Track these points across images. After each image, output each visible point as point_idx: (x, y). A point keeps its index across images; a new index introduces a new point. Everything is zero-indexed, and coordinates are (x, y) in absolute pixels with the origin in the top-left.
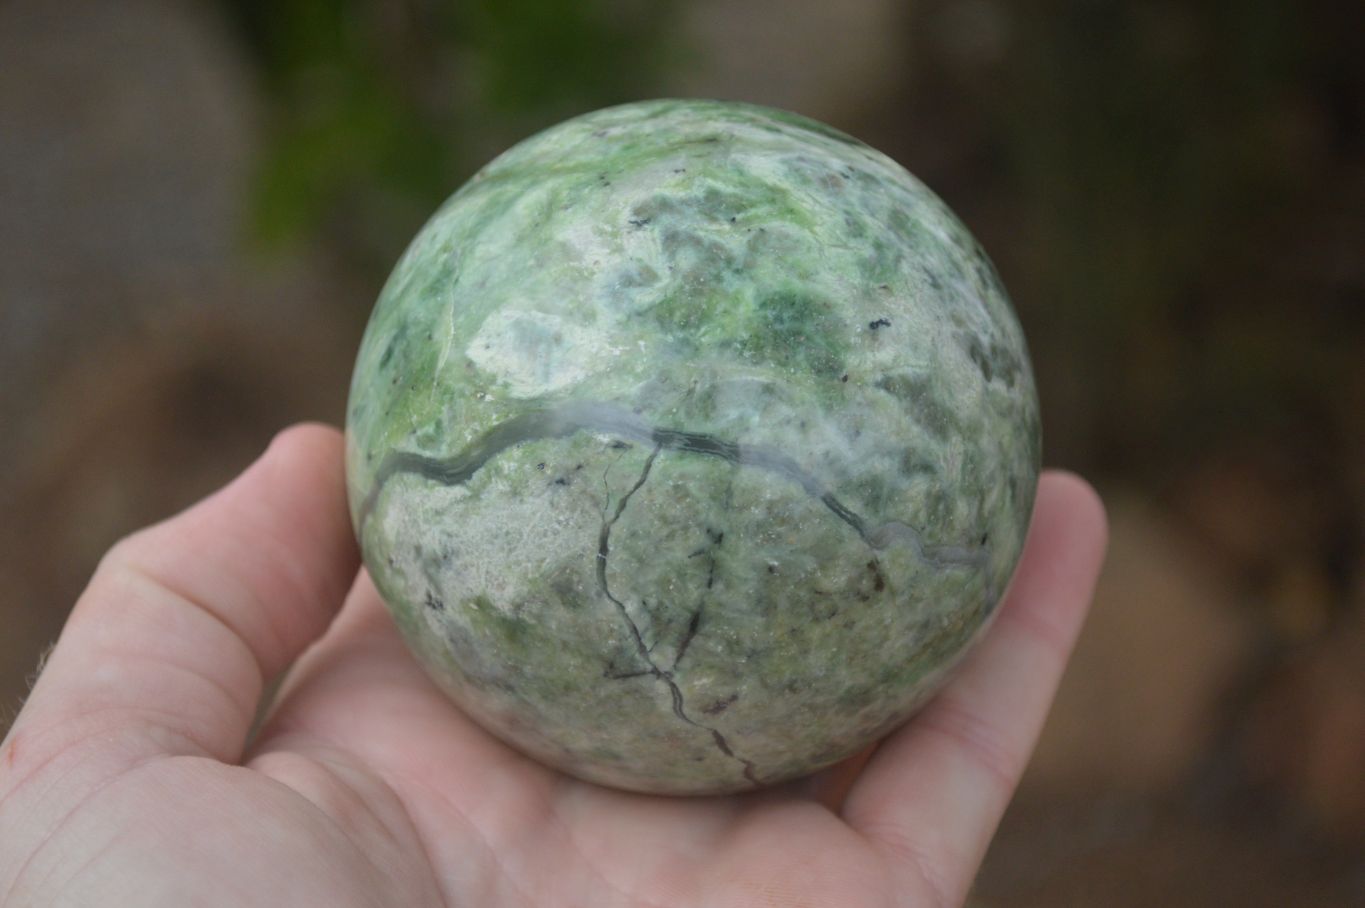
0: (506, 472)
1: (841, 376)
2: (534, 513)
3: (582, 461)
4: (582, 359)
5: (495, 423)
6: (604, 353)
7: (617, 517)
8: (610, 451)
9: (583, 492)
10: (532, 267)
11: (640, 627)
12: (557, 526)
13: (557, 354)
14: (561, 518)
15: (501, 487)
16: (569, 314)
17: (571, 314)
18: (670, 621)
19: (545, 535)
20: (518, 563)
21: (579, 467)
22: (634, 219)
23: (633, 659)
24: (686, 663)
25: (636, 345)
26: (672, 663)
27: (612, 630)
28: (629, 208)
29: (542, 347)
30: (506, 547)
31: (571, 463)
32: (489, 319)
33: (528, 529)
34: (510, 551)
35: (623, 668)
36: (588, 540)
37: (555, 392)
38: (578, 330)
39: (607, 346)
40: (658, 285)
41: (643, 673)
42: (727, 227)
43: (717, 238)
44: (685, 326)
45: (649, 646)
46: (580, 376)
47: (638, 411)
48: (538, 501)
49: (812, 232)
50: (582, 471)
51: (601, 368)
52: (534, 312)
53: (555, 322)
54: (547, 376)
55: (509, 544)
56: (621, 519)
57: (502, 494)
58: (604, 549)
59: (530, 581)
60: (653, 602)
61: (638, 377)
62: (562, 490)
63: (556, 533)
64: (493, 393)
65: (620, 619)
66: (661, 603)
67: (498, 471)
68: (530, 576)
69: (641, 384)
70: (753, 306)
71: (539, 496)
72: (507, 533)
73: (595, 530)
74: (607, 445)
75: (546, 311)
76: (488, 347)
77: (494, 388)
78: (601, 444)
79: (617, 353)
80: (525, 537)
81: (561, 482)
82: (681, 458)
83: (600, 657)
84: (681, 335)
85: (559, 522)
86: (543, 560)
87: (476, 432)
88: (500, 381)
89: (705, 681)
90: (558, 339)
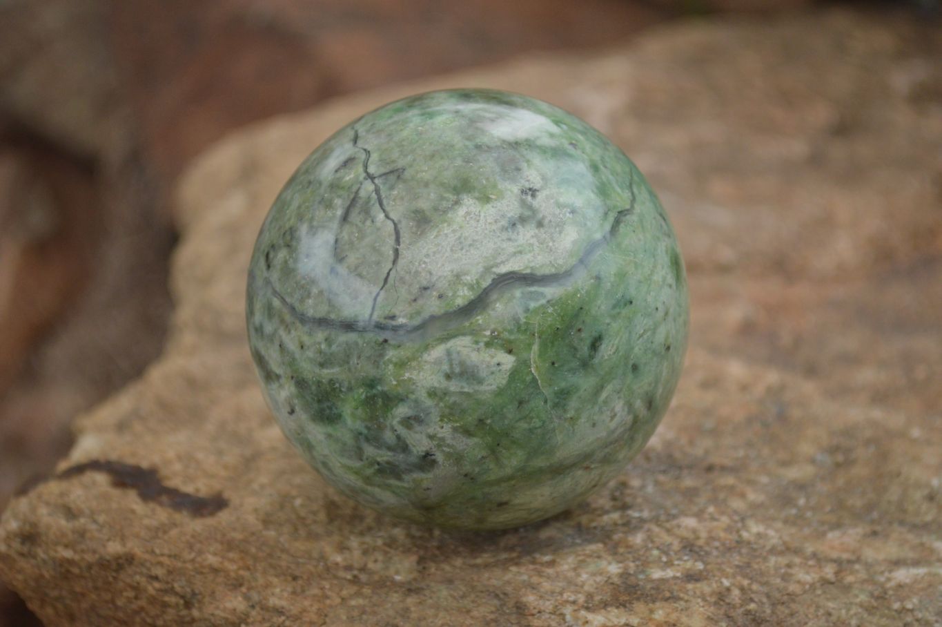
0: (465, 288)
1: (294, 379)
2: (443, 265)
3: (414, 304)
4: (427, 367)
5: (479, 318)
6: (415, 373)
7: (388, 274)
8: (397, 313)
9: (410, 285)
10: (487, 419)
11: (377, 205)
12: (426, 260)
13: (446, 367)
14: (423, 266)
15: (469, 278)
16: (446, 393)
17: (445, 394)
18: (359, 213)
19: (434, 253)
20: (454, 231)
21: (415, 300)
22: (433, 457)
23: (384, 184)
24: (354, 189)
25: (397, 381)
26: (363, 186)
27: (394, 200)
28: (440, 463)
29: (457, 370)
30: (462, 239)
31: (420, 302)
32: (504, 382)
33: (447, 254)
34: (460, 238)
35: (392, 178)
36: (406, 254)
37: (440, 344)
38: (436, 385)
39: (414, 378)
40: (398, 419)
41: (380, 176)
42: (379, 459)
43: (380, 452)
44: (375, 396)
45: (374, 194)
46: (426, 357)
47: (386, 341)
48: (440, 274)
49: (340, 462)
50: (413, 298)
51: (414, 364)
52: (471, 391)
53: (454, 386)
54: (449, 353)
55: (461, 243)
56: (386, 271)
57: (466, 274)
58: (396, 252)
59: (446, 221)
60: (368, 223)
61: (390, 361)
62: (425, 283)
63: (427, 256)
64: (485, 336)
65: (388, 209)
66: (364, 223)
67: (471, 287)
68: (445, 225)
69: (387, 357)
70: (344, 414)
71: (440, 277)
72: (462, 249)
73: (401, 262)
74: (400, 317)
75: (462, 393)
76: (499, 364)
77: (485, 339)
78: (403, 317)
79: (407, 375)
80: (448, 249)
81: (426, 289)
82: (356, 316)
83: (405, 181)
84: (374, 391)
85: (425, 263)
86: (436, 236)
87: (493, 309)
88: (482, 344)
89: (347, 178)
90: (448, 377)
